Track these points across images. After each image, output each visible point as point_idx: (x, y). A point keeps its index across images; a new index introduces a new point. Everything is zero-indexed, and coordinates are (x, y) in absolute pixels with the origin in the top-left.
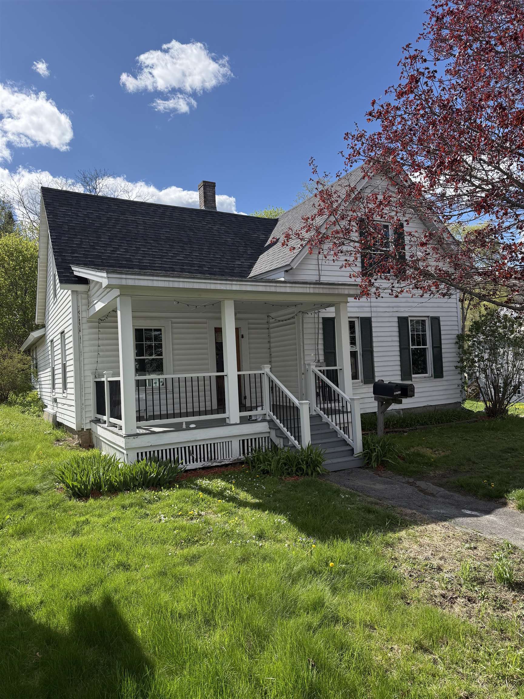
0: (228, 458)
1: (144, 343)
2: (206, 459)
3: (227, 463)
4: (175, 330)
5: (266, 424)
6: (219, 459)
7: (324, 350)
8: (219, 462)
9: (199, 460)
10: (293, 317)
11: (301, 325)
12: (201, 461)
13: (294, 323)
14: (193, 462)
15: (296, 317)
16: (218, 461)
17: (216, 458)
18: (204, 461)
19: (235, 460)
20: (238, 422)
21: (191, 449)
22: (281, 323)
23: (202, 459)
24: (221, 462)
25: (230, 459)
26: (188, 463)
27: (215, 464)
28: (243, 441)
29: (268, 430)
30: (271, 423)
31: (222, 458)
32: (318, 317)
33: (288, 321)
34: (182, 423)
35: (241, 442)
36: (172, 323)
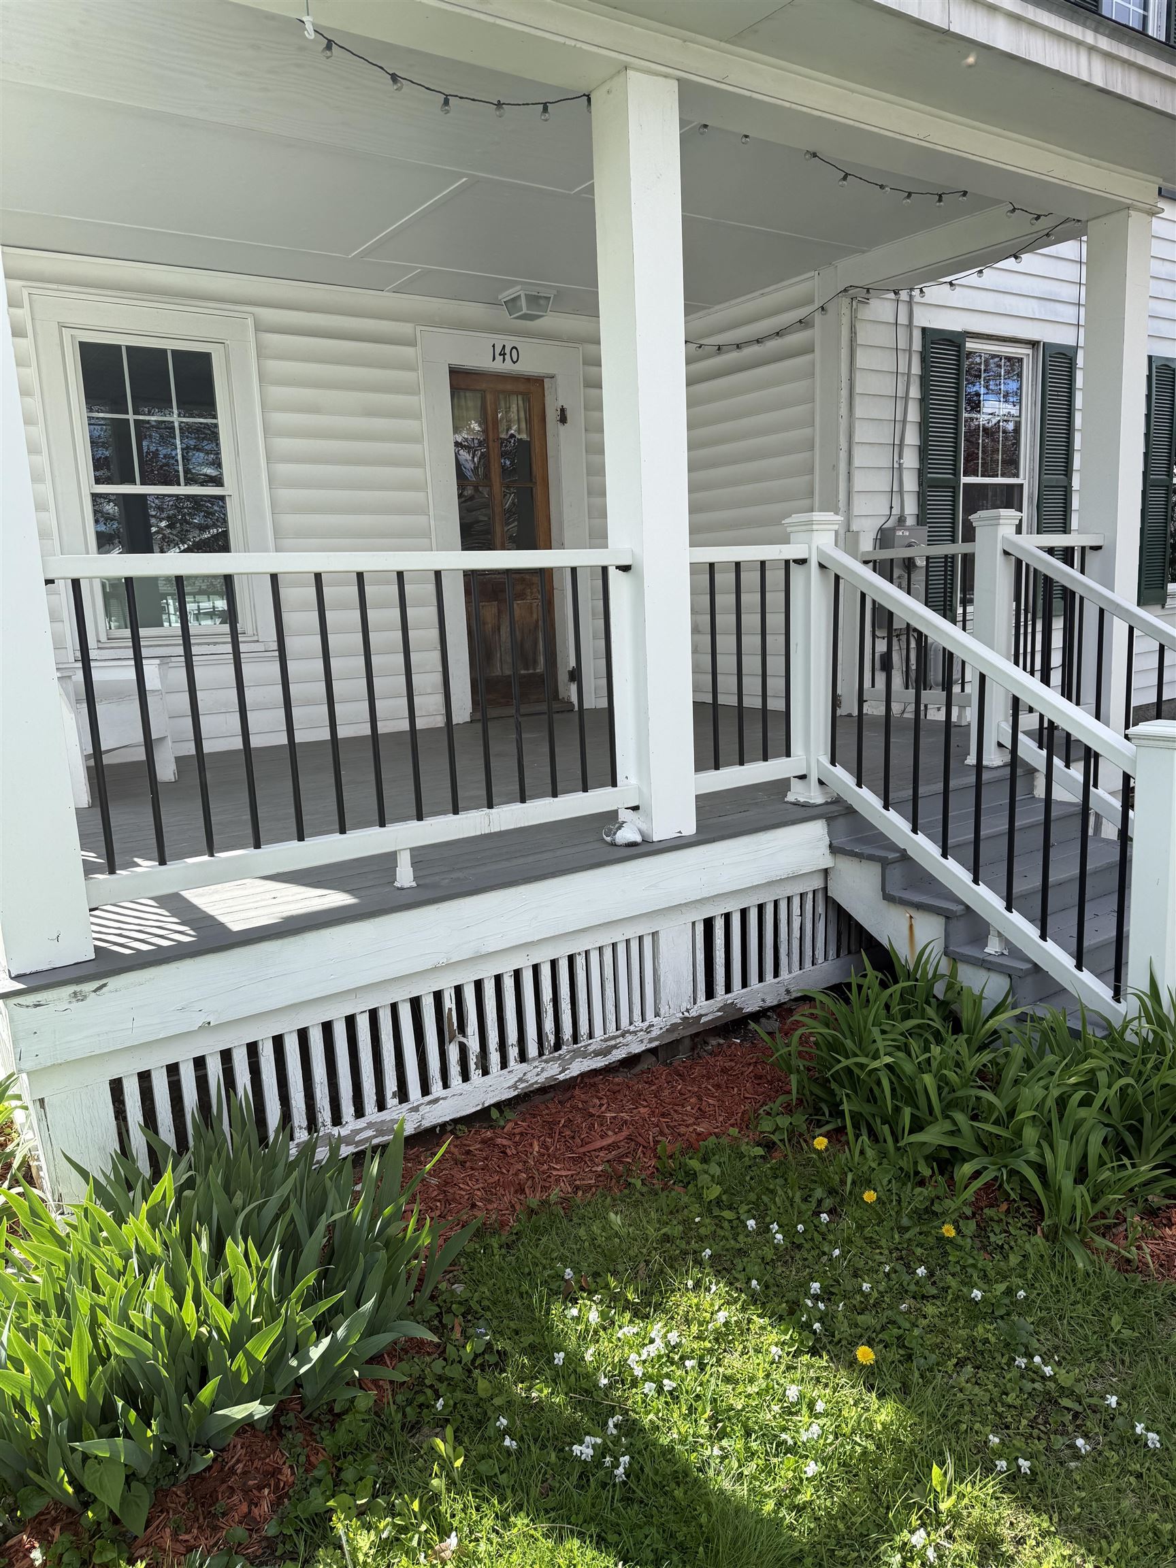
0: (638, 1023)
1: (131, 417)
2: (532, 1050)
3: (637, 1048)
4: (273, 365)
5: (816, 831)
6: (598, 1031)
7: (921, 473)
8: (597, 1053)
9: (494, 1057)
10: (804, 323)
11: (844, 353)
12: (504, 1064)
13: (808, 349)
14: (466, 1077)
15: (818, 317)
16: (595, 1044)
17: (584, 1029)
18: (523, 1057)
19: (674, 1027)
20: (690, 829)
21: (449, 1003)
22: (734, 356)
23: (513, 1052)
24: (605, 1052)
25: (648, 1030)
26: (436, 1088)
27: (578, 1067)
28: (709, 923)
29: (827, 861)
30: (841, 823)
31: (612, 1026)
32: (910, 325)
33: (773, 345)
34: (390, 859)
35: (700, 928)
36: (258, 328)
